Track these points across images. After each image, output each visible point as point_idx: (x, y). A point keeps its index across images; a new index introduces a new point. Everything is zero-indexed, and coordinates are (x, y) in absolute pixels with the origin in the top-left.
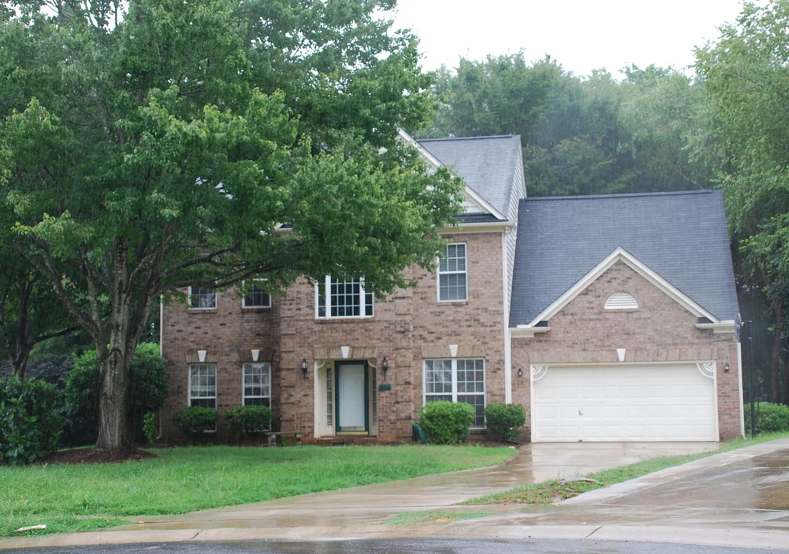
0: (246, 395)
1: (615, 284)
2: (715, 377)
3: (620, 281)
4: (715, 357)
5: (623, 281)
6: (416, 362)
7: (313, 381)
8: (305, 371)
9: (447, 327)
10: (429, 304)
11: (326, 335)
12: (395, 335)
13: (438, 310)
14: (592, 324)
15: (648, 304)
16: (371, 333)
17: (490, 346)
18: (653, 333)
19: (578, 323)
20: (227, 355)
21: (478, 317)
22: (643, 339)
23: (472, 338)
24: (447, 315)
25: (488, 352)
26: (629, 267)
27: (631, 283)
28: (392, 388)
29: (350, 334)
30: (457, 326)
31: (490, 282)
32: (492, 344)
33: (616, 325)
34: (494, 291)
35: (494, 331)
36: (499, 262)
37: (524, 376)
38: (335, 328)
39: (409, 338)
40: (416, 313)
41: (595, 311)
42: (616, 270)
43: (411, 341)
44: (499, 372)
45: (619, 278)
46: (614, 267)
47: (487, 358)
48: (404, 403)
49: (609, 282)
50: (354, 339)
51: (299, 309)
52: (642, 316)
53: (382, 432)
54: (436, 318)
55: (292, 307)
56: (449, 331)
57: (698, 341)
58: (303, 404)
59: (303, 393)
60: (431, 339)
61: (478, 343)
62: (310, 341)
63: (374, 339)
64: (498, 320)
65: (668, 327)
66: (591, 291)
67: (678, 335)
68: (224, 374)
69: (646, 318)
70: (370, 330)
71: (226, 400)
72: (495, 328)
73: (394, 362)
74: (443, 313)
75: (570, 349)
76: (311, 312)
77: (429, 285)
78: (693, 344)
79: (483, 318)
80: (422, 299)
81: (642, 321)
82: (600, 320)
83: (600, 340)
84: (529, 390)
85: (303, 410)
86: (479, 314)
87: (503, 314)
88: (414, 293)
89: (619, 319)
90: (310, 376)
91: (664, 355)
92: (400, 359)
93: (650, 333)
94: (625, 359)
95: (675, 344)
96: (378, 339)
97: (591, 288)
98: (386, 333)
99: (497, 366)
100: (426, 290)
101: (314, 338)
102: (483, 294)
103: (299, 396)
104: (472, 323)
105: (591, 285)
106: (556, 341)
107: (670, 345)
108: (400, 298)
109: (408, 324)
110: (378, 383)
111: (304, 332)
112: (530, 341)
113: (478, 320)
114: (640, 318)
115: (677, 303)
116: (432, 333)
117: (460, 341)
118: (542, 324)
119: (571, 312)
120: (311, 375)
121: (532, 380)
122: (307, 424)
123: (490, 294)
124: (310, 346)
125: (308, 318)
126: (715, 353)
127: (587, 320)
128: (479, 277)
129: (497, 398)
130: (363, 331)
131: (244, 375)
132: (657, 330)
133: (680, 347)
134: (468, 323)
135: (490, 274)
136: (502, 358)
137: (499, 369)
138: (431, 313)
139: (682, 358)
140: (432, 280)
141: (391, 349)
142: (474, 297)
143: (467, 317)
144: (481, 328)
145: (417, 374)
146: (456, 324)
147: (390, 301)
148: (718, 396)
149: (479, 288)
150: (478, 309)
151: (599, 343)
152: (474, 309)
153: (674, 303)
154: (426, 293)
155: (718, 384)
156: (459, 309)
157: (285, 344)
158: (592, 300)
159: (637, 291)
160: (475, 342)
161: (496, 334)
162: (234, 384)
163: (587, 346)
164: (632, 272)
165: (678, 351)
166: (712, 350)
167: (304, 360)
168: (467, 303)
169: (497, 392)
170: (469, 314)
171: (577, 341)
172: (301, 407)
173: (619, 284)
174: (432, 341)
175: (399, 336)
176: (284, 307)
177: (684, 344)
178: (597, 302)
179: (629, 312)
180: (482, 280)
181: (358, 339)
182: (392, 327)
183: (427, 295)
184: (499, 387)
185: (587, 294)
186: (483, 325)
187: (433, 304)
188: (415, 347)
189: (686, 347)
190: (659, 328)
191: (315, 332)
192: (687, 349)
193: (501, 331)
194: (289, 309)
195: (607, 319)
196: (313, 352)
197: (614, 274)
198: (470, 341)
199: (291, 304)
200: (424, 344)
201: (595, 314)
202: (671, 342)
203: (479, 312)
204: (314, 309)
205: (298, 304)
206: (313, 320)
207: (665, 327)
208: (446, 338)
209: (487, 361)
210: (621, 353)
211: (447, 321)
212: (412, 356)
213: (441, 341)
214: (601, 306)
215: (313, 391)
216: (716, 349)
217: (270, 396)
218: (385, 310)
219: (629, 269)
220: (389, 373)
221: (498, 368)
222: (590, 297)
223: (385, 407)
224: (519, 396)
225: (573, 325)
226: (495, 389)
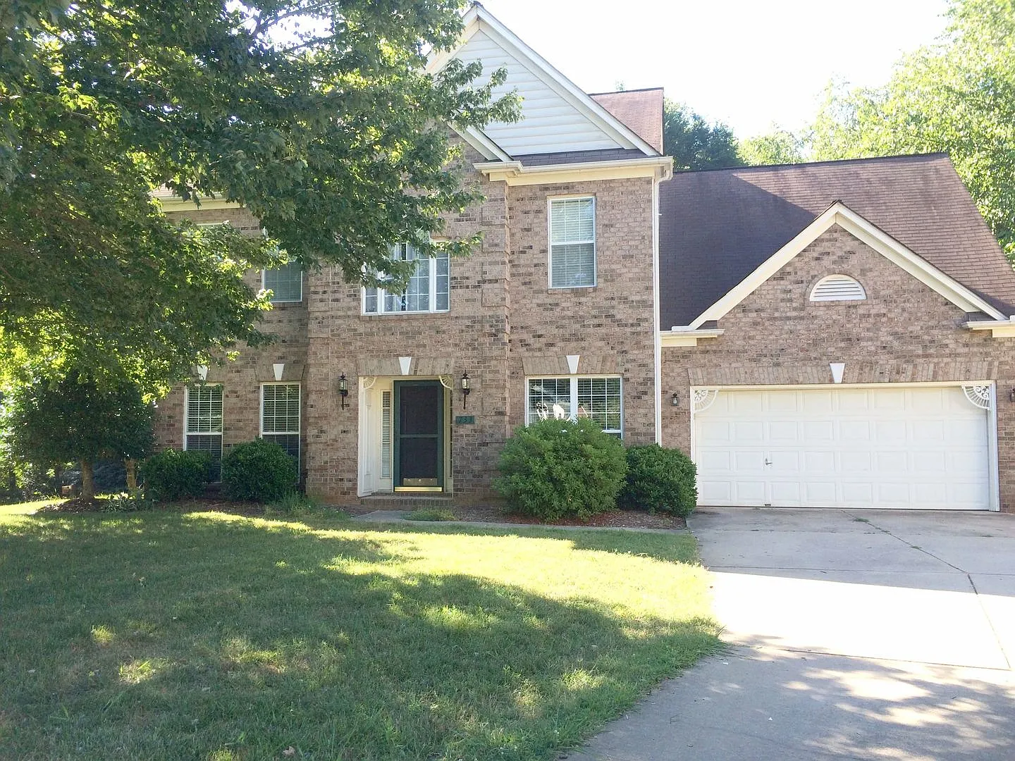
0: (265, 430)
1: (827, 262)
2: (993, 408)
3: (835, 257)
4: (994, 376)
5: (841, 257)
6: (514, 381)
7: (356, 410)
8: (344, 393)
9: (563, 327)
10: (535, 292)
11: (376, 338)
12: (481, 340)
13: (549, 301)
14: (789, 325)
15: (882, 293)
16: (446, 336)
17: (630, 356)
18: (890, 338)
19: (767, 323)
20: (238, 372)
21: (612, 312)
22: (873, 348)
23: (602, 344)
24: (563, 309)
25: (628, 366)
26: (851, 235)
27: (854, 260)
28: (477, 422)
29: (414, 338)
30: (578, 326)
31: (632, 257)
32: (634, 354)
33: (828, 327)
34: (636, 270)
35: (638, 334)
36: (647, 224)
37: (681, 405)
38: (390, 329)
39: (504, 344)
40: (516, 306)
41: (794, 305)
42: (830, 240)
43: (507, 348)
44: (645, 397)
45: (834, 254)
46: (827, 236)
47: (628, 375)
48: (494, 445)
49: (817, 259)
50: (418, 346)
51: (337, 300)
52: (873, 312)
53: (460, 490)
54: (546, 313)
55: (325, 296)
56: (567, 333)
57: (966, 350)
58: (340, 445)
59: (341, 428)
60: (537, 345)
61: (612, 352)
62: (352, 348)
63: (449, 345)
64: (645, 315)
65: (916, 328)
66: (789, 273)
67: (932, 341)
68: (233, 400)
69: (878, 315)
70: (444, 332)
71: (236, 437)
72: (639, 329)
73: (479, 380)
74: (557, 305)
75: (754, 364)
76: (355, 304)
77: (536, 261)
78: (957, 355)
79: (621, 312)
80: (525, 284)
81: (871, 320)
82: (802, 318)
83: (802, 350)
84: (689, 426)
85: (341, 454)
86: (613, 307)
87: (652, 306)
88: (513, 275)
89: (834, 317)
90: (352, 402)
91: (909, 373)
92: (488, 376)
93: (885, 337)
94: (844, 379)
95: (926, 356)
96: (456, 345)
97: (788, 269)
98: (468, 337)
99: (641, 388)
100: (532, 270)
101: (359, 344)
102: (620, 275)
103: (335, 432)
104: (603, 320)
105: (789, 264)
106: (732, 352)
107: (918, 356)
108: (490, 281)
109: (503, 321)
110: (456, 414)
111: (343, 336)
112: (690, 352)
113: (613, 316)
114: (869, 316)
115: (932, 290)
116: (540, 336)
117: (584, 349)
118: (710, 325)
119: (756, 306)
120: (353, 400)
121: (693, 411)
122: (346, 476)
123: (631, 275)
124: (353, 356)
125: (350, 313)
126: (995, 370)
127: (781, 319)
128: (613, 248)
129: (641, 438)
130: (433, 333)
131: (262, 400)
132: (896, 333)
133: (936, 360)
134: (596, 321)
135: (632, 243)
136: (650, 375)
137: (645, 393)
138: (539, 305)
139: (940, 378)
140: (541, 255)
141: (475, 360)
142: (606, 281)
143: (594, 312)
144: (617, 329)
145: (515, 400)
146: (578, 322)
147: (475, 287)
148: (999, 439)
149: (614, 267)
150: (612, 298)
151: (801, 354)
152: (606, 299)
153: (925, 290)
154: (531, 274)
155: (999, 420)
156: (583, 299)
157: (315, 353)
158: (790, 287)
159: (863, 272)
160: (607, 350)
161: (641, 337)
162: (249, 415)
163: (781, 360)
164: (856, 243)
165: (932, 366)
166: (990, 364)
167: (343, 377)
168: (595, 290)
169: (643, 429)
170: (599, 307)
171: (765, 352)
172: (337, 449)
173: (834, 262)
174: (540, 350)
175: (487, 340)
176: (314, 297)
177: (942, 356)
178: (798, 290)
179: (851, 306)
180: (619, 253)
181: (424, 346)
182: (478, 326)
183: (534, 278)
184: (644, 420)
185: (782, 279)
186: (620, 324)
187: (542, 292)
188: (513, 359)
189: (946, 360)
190: (900, 330)
191: (361, 334)
192: (947, 364)
193: (649, 333)
194: (322, 301)
195: (814, 317)
196: (357, 365)
197: (826, 246)
198: (600, 348)
199: (325, 292)
200: (527, 354)
201: (795, 309)
202: (920, 352)
203: (614, 303)
204: (359, 300)
205: (335, 292)
206: (359, 317)
207: (910, 329)
208: (561, 344)
209: (627, 380)
210: (838, 370)
211: (563, 318)
212: (508, 372)
213: (555, 349)
214: (804, 295)
215: (356, 426)
216: (996, 363)
217: (299, 433)
218: (467, 300)
219: (849, 238)
220: (471, 398)
221: (643, 391)
222: (784, 284)
223: (465, 451)
224: (672, 435)
225: (759, 328)
226: (639, 424)
